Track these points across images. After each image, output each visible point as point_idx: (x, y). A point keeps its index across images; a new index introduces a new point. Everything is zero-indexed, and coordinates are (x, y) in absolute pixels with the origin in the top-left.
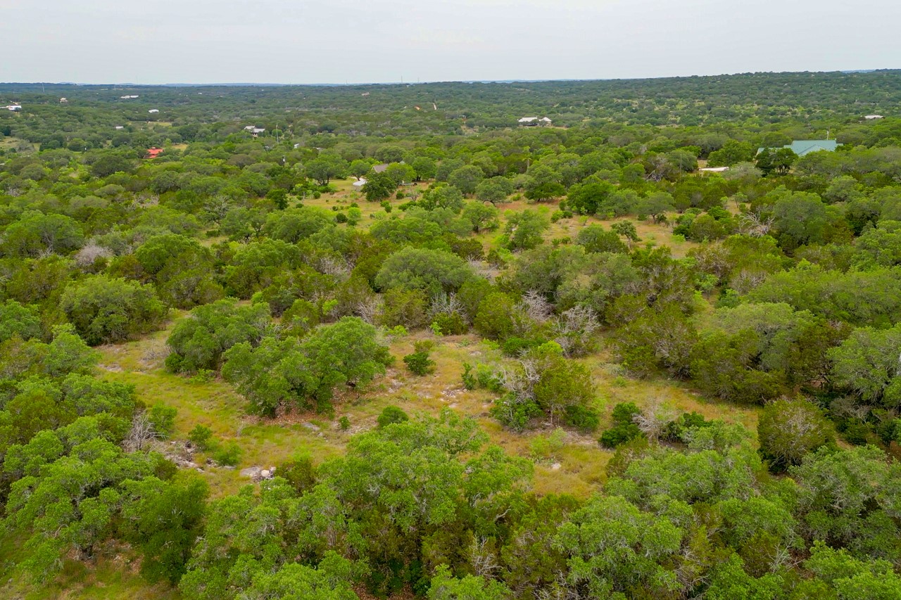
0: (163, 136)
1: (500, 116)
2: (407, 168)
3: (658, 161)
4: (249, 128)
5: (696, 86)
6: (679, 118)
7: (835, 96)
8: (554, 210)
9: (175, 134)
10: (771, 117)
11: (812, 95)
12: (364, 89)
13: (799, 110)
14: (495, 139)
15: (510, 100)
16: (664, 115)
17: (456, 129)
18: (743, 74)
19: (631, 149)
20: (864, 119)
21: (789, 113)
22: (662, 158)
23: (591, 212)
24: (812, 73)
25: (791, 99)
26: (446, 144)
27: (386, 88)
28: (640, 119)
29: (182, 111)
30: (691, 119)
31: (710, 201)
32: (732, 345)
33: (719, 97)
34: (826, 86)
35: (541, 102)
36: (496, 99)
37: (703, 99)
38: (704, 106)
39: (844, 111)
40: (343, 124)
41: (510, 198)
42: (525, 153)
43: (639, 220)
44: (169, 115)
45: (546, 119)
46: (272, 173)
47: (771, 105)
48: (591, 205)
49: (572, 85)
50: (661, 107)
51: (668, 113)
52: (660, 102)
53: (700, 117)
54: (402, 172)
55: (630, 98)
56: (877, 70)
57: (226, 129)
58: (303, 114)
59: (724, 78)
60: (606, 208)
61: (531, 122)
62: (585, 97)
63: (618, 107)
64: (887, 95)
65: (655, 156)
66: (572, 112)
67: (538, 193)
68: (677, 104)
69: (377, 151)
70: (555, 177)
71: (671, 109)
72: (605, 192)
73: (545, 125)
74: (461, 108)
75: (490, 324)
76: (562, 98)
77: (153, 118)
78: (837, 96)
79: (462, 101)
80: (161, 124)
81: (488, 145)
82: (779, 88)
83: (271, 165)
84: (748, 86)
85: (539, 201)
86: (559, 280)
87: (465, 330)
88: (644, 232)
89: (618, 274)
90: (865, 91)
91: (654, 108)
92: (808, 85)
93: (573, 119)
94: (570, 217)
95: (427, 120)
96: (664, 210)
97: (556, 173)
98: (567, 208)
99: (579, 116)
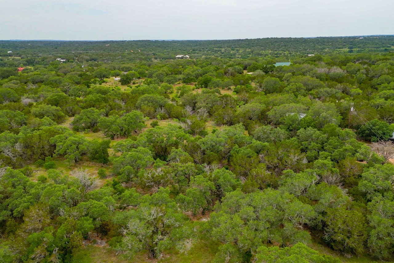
0: (19, 63)
1: (168, 54)
2: (136, 73)
3: (229, 70)
4: (59, 59)
5: (247, 43)
6: (240, 56)
7: (300, 47)
8: (192, 87)
9: (25, 62)
10: (275, 56)
11: (292, 47)
12: (106, 43)
13: (286, 53)
14: (168, 63)
15: (171, 48)
16: (235, 55)
17: (150, 60)
18: (266, 38)
19: (220, 66)
20: (308, 56)
21: (283, 54)
22: (230, 69)
23: (206, 87)
24: (292, 38)
25: (284, 48)
26: (148, 65)
27: (116, 42)
28: (225, 56)
29: (23, 52)
30: (245, 56)
31: (246, 82)
32: (244, 114)
33: (256, 47)
34: (297, 44)
35: (185, 49)
36: (165, 48)
37: (250, 48)
38: (250, 51)
40: (100, 58)
41: (176, 83)
42: (180, 68)
43: (222, 89)
44: (18, 54)
45: (187, 56)
46: (81, 76)
47: (276, 51)
48: (206, 84)
49: (197, 42)
50: (233, 52)
52: (233, 50)
53: (248, 55)
54: (133, 75)
55: (221, 48)
56: (318, 37)
57: (48, 60)
58: (81, 53)
59: (258, 40)
60: (210, 85)
61: (181, 57)
62: (203, 47)
63: (216, 52)
64: (320, 47)
65: (228, 68)
66: (197, 53)
67: (187, 81)
68: (239, 50)
69: (121, 68)
70: (192, 75)
71: (237, 52)
72: (210, 80)
73: (187, 58)
74: (151, 51)
75: (175, 115)
76: (193, 48)
77: (10, 55)
78: (301, 47)
79: (151, 48)
80: (15, 58)
81: (166, 65)
82: (279, 44)
83: (79, 73)
84: (268, 43)
85: (187, 84)
86: (196, 103)
87: (167, 118)
88: (223, 92)
89: (214, 100)
90: (312, 46)
91: (230, 52)
92: (291, 43)
93: (198, 56)
94: (199, 89)
95: (137, 56)
96: (230, 85)
97: (193, 74)
98: (197, 86)
99: (200, 55)
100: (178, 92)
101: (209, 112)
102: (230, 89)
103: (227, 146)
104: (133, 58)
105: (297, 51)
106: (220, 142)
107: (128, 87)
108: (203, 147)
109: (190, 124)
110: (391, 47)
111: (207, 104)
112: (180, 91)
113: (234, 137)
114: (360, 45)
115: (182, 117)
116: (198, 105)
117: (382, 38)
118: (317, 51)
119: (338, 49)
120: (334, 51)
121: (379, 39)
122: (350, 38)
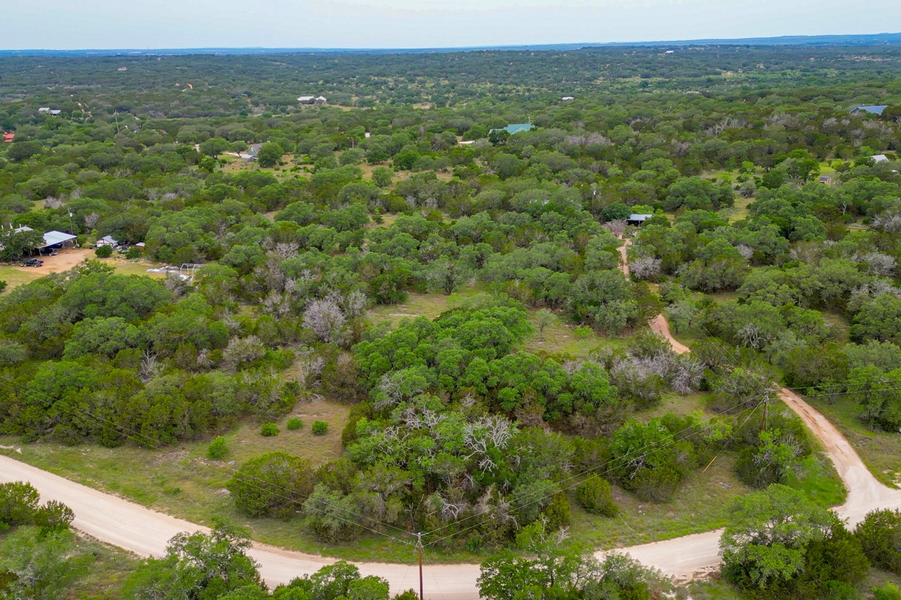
1: (278, 94)
3: (436, 139)
4: (45, 109)
5: (439, 64)
6: (430, 97)
7: (548, 75)
8: (387, 168)
10: (500, 95)
11: (531, 74)
13: (521, 89)
16: (418, 93)
18: (477, 52)
20: (562, 100)
22: (438, 137)
24: (532, 53)
25: (515, 78)
27: (136, 61)
28: (398, 97)
30: (439, 98)
33: (459, 76)
35: (305, 79)
36: (259, 74)
37: (447, 77)
38: (448, 85)
39: (554, 89)
45: (321, 98)
47: (500, 84)
48: (408, 164)
50: (413, 85)
51: (420, 91)
52: (412, 81)
53: (446, 95)
55: (384, 76)
60: (417, 166)
61: (310, 101)
63: (377, 85)
64: (587, 74)
65: (433, 136)
66: (339, 90)
68: (426, 82)
71: (422, 87)
72: (414, 157)
73: (323, 103)
78: (550, 75)
81: (310, 127)
82: (506, 67)
84: (482, 65)
86: (418, 192)
87: (387, 213)
90: (571, 71)
91: (407, 86)
92: (529, 64)
93: (343, 98)
94: (400, 171)
95: (213, 99)
96: (445, 166)
98: (394, 167)
99: (347, 94)
101: (438, 203)
102: (446, 171)
105: (542, 84)
107: (276, 169)
110: (720, 74)
114: (664, 70)
115: (406, 209)
117: (711, 50)
118: (581, 85)
119: (622, 80)
120: (614, 83)
121: (704, 54)
122: (646, 52)
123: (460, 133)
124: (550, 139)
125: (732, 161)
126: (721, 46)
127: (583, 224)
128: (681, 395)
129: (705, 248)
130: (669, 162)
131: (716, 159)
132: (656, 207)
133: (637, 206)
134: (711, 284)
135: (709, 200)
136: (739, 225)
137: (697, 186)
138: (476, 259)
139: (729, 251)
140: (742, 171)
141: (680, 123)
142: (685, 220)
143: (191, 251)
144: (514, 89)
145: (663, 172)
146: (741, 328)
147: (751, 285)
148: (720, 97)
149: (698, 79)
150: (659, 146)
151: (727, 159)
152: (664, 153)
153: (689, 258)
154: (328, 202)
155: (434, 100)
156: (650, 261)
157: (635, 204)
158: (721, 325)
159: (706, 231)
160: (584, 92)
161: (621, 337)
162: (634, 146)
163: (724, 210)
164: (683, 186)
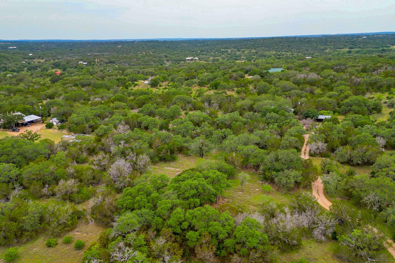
1: (179, 56)
4: (81, 62)
5: (253, 43)
6: (245, 57)
7: (303, 48)
8: (206, 89)
10: (278, 57)
11: (295, 47)
12: (117, 44)
13: (289, 54)
15: (180, 49)
16: (240, 56)
17: (162, 62)
18: (271, 38)
19: (226, 71)
21: (285, 55)
22: (234, 74)
23: (216, 89)
25: (287, 49)
28: (231, 58)
29: (43, 54)
30: (249, 58)
31: (245, 85)
32: (241, 107)
33: (261, 48)
35: (193, 50)
36: (174, 48)
37: (255, 49)
38: (255, 52)
39: (304, 54)
41: (193, 86)
42: (194, 72)
43: (228, 90)
44: (39, 56)
45: (196, 58)
47: (279, 52)
48: (216, 87)
49: (204, 43)
50: (239, 53)
51: (241, 55)
52: (239, 51)
53: (253, 57)
55: (227, 49)
57: (71, 63)
59: (264, 40)
60: (219, 88)
61: (191, 59)
62: (210, 48)
63: (223, 53)
65: (232, 73)
66: (206, 55)
67: (201, 84)
68: (245, 51)
71: (243, 53)
72: (219, 84)
73: (196, 60)
74: (162, 53)
75: (198, 108)
76: (201, 48)
77: (33, 58)
80: (39, 60)
81: (181, 70)
82: (283, 44)
84: (272, 43)
85: (201, 87)
86: (211, 100)
87: (193, 110)
88: (229, 93)
89: (222, 98)
90: (314, 46)
91: (236, 53)
92: (295, 43)
93: (206, 58)
94: (211, 90)
95: (150, 58)
96: (234, 88)
97: (206, 79)
98: (209, 88)
99: (208, 56)
100: (196, 93)
101: (219, 106)
102: (233, 90)
103: (229, 122)
104: (148, 61)
105: (299, 52)
106: (226, 120)
107: (156, 89)
108: (218, 122)
109: (208, 112)
110: (389, 47)
111: (218, 101)
112: (198, 93)
113: (233, 118)
114: (361, 45)
115: (203, 109)
116: (212, 102)
117: (386, 36)
118: (318, 52)
119: (339, 50)
120: (334, 51)
121: (382, 38)
122: (353, 37)
123: (246, 73)
124: (289, 76)
125: (385, 88)
126: (391, 34)
127: (288, 121)
128: (317, 242)
129: (355, 138)
130: (348, 88)
131: (376, 87)
132: (334, 112)
133: (323, 111)
134: (355, 161)
135: (366, 109)
136: (382, 124)
137: (359, 101)
138: (221, 138)
139: (370, 140)
140: (390, 94)
141: (360, 69)
142: (348, 120)
143: (85, 127)
144: (286, 54)
145: (343, 93)
146: (366, 196)
147: (379, 165)
148: (387, 57)
149: (378, 49)
150: (344, 80)
151: (382, 87)
152: (347, 83)
153: (345, 143)
154: (166, 104)
155: (246, 58)
156: (320, 144)
157: (323, 109)
158: (354, 192)
159: (359, 127)
160: (319, 55)
161: (291, 193)
162: (331, 79)
163: (375, 115)
164: (351, 101)
